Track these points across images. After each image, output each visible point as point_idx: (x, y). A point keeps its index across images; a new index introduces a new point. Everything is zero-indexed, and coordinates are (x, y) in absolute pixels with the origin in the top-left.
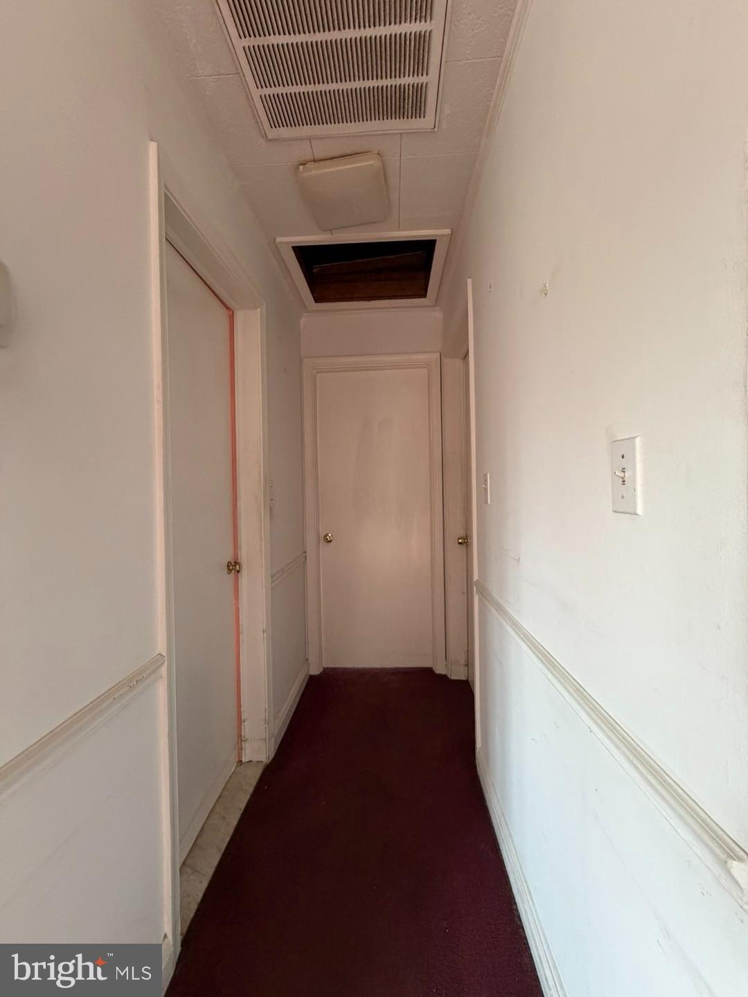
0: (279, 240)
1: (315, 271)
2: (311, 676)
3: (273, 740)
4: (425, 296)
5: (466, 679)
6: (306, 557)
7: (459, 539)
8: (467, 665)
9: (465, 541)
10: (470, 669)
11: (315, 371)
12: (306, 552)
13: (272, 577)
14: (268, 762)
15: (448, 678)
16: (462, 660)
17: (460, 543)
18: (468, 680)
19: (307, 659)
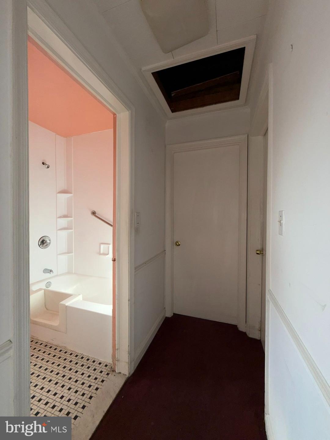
0: (144, 69)
1: (173, 95)
2: (166, 317)
3: (133, 363)
4: (238, 99)
5: (259, 339)
6: (165, 253)
7: (257, 251)
8: (260, 330)
9: (262, 252)
10: (262, 332)
11: (173, 152)
12: (165, 251)
13: (135, 269)
14: (129, 376)
15: (247, 335)
16: (257, 326)
17: (258, 254)
18: (260, 340)
19: (165, 308)
